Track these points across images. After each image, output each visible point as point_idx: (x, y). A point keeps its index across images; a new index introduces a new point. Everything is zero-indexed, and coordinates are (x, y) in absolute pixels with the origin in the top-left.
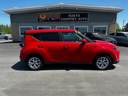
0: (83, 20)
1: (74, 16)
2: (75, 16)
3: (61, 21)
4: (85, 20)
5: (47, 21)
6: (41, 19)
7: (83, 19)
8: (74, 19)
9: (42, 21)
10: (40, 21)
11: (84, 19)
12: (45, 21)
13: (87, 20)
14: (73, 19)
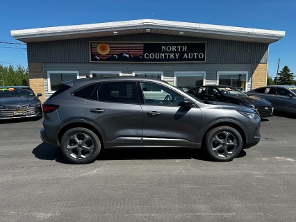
0: (193, 59)
1: (174, 48)
2: (177, 49)
3: (144, 59)
4: (198, 59)
5: (114, 59)
6: (99, 55)
7: (194, 56)
8: (175, 56)
9: (101, 60)
10: (98, 60)
11: (197, 56)
12: (107, 60)
13: (203, 59)
14: (172, 56)
